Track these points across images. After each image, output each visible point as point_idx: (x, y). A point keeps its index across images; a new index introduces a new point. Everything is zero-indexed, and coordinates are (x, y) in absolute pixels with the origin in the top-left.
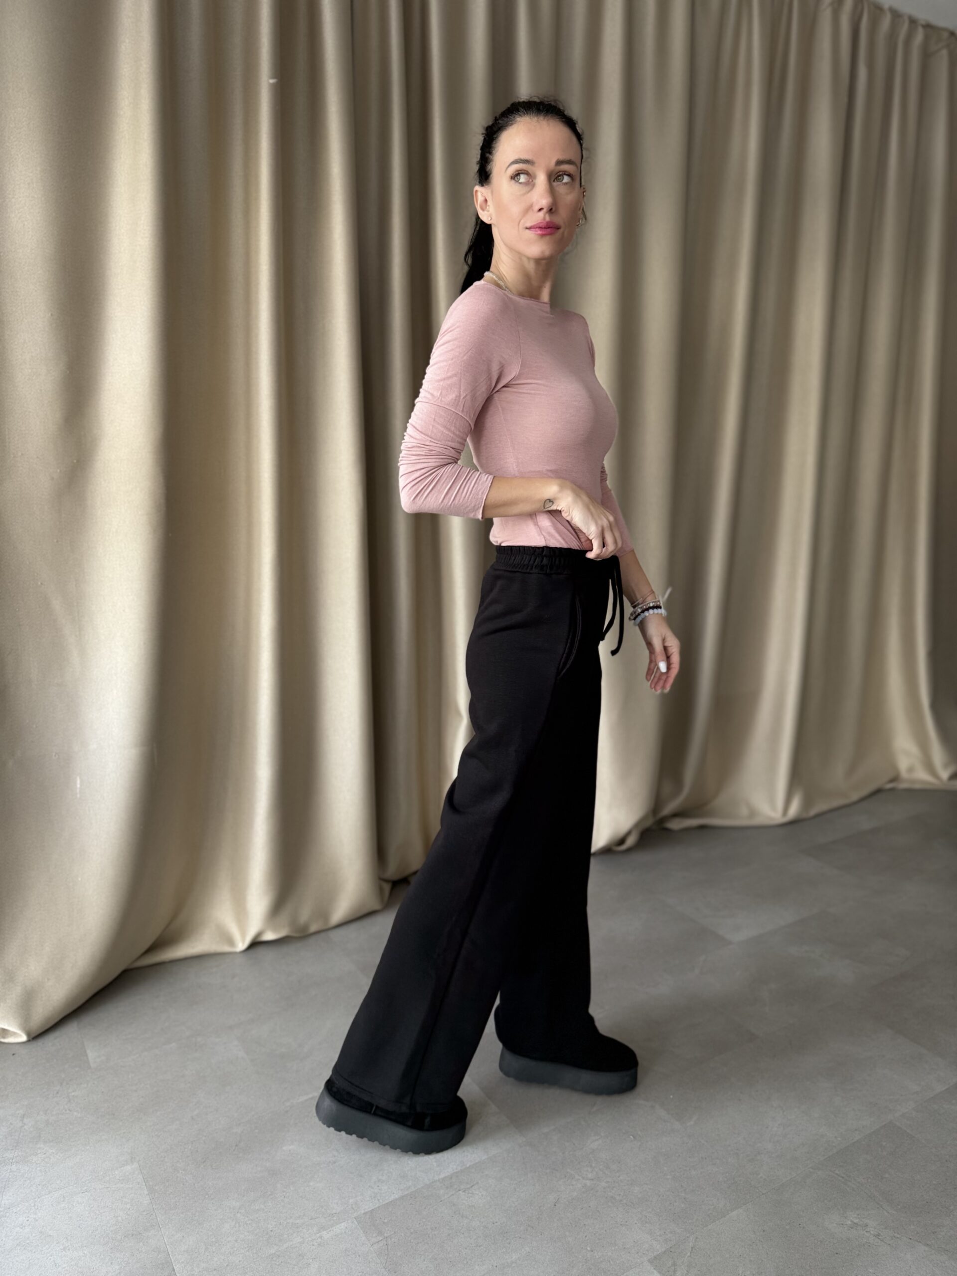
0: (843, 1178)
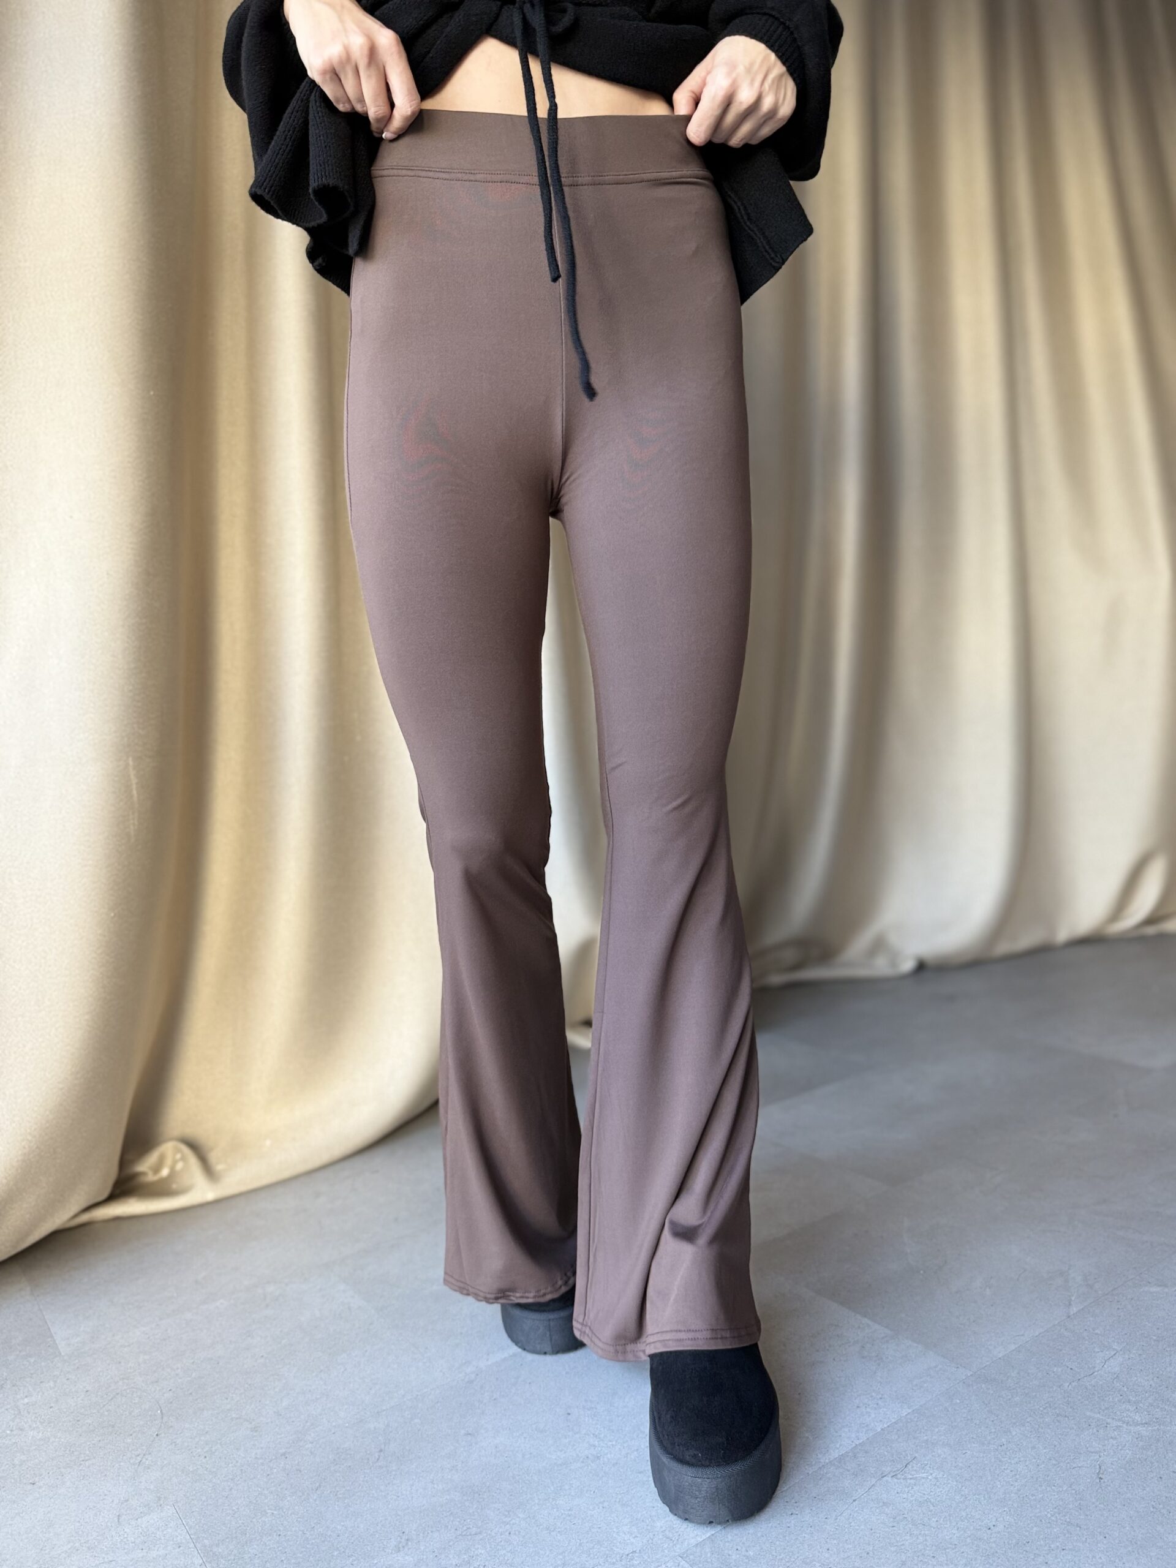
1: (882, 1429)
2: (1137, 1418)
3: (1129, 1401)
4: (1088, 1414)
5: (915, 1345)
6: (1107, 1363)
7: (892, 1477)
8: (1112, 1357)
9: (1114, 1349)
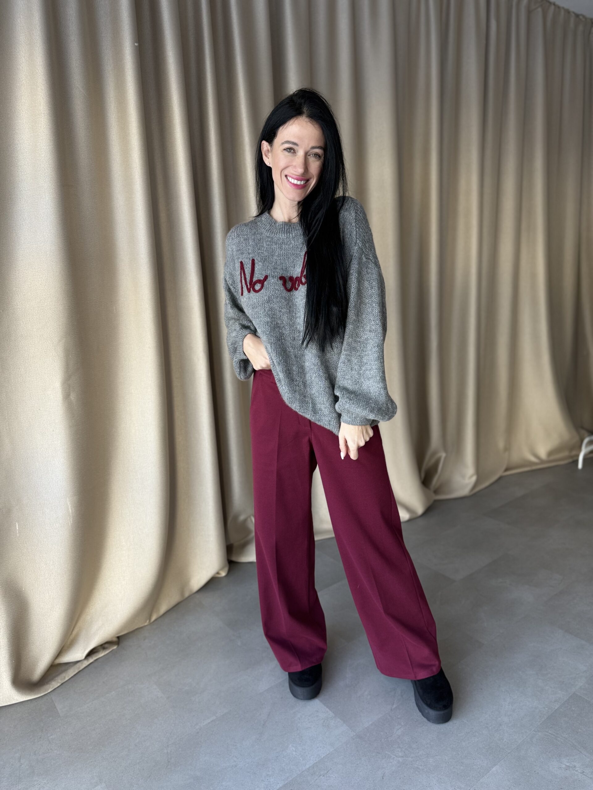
0: (553, 735)
1: (324, 757)
2: (400, 754)
3: (400, 747)
4: (387, 752)
5: (340, 721)
6: (398, 731)
7: (323, 776)
8: (400, 728)
9: (402, 725)
